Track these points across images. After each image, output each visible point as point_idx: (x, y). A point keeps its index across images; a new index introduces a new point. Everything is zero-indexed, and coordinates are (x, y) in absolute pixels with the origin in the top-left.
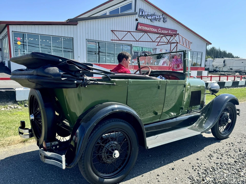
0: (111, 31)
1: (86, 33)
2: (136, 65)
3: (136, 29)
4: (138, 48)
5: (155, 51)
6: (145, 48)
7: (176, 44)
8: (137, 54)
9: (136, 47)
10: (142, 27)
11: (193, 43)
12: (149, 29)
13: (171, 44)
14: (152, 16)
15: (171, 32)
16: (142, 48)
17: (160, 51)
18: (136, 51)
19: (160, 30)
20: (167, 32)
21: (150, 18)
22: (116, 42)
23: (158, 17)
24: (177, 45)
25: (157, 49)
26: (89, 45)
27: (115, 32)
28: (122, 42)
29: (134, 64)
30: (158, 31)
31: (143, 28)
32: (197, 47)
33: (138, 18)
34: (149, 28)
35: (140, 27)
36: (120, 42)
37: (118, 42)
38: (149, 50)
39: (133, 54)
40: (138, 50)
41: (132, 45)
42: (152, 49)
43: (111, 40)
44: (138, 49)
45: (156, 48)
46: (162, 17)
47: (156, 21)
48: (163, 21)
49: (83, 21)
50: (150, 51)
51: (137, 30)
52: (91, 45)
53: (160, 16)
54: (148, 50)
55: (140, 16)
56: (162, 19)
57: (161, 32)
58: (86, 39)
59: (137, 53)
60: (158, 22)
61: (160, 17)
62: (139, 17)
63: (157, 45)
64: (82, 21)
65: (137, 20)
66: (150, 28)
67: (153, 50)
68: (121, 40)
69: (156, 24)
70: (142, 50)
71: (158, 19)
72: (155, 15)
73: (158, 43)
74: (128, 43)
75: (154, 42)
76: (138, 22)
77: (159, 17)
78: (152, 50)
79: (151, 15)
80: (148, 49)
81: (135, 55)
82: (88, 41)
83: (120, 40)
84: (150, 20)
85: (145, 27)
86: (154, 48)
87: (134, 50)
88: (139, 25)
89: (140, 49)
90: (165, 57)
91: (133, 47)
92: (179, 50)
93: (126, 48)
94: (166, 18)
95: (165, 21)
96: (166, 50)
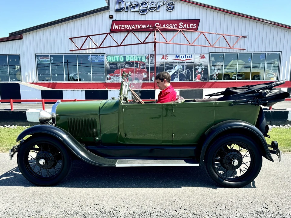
0: (69, 38)
1: (35, 47)
2: (115, 83)
3: (111, 30)
4: (117, 57)
5: (150, 60)
6: (131, 57)
8: (115, 66)
9: (113, 56)
10: (120, 25)
11: (247, 37)
14: (140, 7)
15: (183, 25)
16: (125, 57)
17: (163, 58)
18: (114, 61)
20: (176, 26)
22: (78, 52)
23: (153, 4)
27: (74, 40)
29: (111, 81)
31: (122, 27)
33: (113, 14)
34: (134, 25)
35: (116, 27)
38: (138, 59)
39: (109, 67)
40: (117, 61)
41: (105, 54)
42: (144, 57)
43: (70, 51)
44: (116, 58)
45: (153, 55)
47: (150, 12)
48: (166, 9)
50: (140, 61)
52: (44, 60)
53: (157, 3)
55: (116, 10)
56: (164, 7)
58: (35, 54)
59: (116, 64)
60: (153, 12)
62: (115, 12)
66: (136, 25)
67: (148, 58)
68: (80, 49)
69: (150, 16)
70: (125, 60)
71: (152, 8)
76: (113, 19)
80: (137, 57)
81: (112, 67)
82: (38, 56)
84: (136, 13)
85: (126, 25)
86: (149, 55)
87: (110, 61)
88: (114, 24)
89: (121, 58)
90: (174, 68)
91: (107, 56)
92: (210, 52)
93: (96, 59)
94: (171, 4)
95: (170, 8)
96: (176, 56)
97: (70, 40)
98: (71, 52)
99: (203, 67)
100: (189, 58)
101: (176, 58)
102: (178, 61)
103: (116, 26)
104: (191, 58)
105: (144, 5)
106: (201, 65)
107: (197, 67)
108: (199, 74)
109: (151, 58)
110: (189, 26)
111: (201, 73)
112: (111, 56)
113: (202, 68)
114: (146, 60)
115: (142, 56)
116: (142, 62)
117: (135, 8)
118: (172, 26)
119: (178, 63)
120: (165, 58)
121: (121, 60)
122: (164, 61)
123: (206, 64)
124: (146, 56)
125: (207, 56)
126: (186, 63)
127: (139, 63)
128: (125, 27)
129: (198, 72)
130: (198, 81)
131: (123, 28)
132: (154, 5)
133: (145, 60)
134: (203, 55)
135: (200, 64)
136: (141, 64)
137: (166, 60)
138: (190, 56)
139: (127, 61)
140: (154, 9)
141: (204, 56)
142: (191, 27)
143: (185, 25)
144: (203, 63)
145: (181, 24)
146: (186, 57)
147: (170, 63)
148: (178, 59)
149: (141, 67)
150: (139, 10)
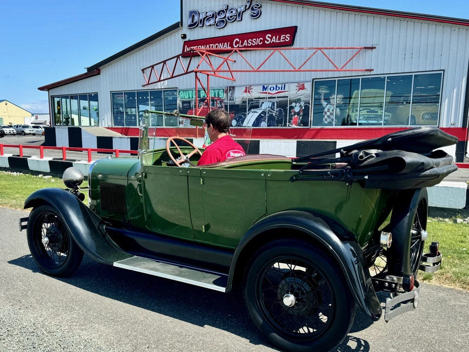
0: (142, 70)
1: (111, 82)
2: (188, 128)
4: (190, 92)
5: (229, 94)
8: (188, 104)
9: (186, 91)
10: (192, 47)
11: (377, 47)
12: (210, 47)
15: (271, 38)
16: (199, 91)
17: (246, 91)
18: (186, 99)
19: (237, 43)
20: (261, 41)
21: (212, 22)
22: (150, 87)
23: (232, 12)
25: (236, 89)
29: (184, 125)
30: (231, 45)
33: (187, 32)
34: (208, 46)
38: (215, 93)
39: (181, 106)
40: (191, 97)
41: (177, 88)
42: (222, 91)
43: (142, 86)
44: (189, 94)
45: (234, 87)
47: (228, 24)
50: (217, 96)
54: (213, 94)
55: (190, 26)
56: (248, 13)
57: (242, 44)
58: (111, 92)
59: (189, 102)
62: (188, 29)
65: (184, 37)
66: (211, 45)
67: (226, 92)
70: (199, 96)
76: (187, 39)
80: (213, 91)
81: (185, 106)
84: (213, 27)
85: (199, 47)
86: (227, 87)
87: (182, 98)
88: (186, 46)
90: (261, 106)
91: (179, 91)
92: (313, 79)
94: (255, 7)
95: (255, 13)
96: (264, 87)
97: (142, 72)
98: (143, 88)
99: (302, 104)
100: (281, 89)
101: (263, 90)
102: (265, 94)
103: (188, 48)
104: (284, 89)
105: (221, 14)
106: (298, 101)
107: (293, 105)
108: (296, 116)
109: (231, 91)
110: (279, 39)
111: (298, 114)
112: (184, 91)
113: (301, 106)
114: (225, 94)
115: (219, 90)
116: (219, 99)
117: (210, 20)
118: (256, 41)
119: (265, 99)
120: (249, 92)
122: (247, 96)
123: (307, 99)
124: (224, 90)
125: (308, 86)
126: (278, 97)
127: (216, 100)
129: (295, 113)
130: (294, 126)
132: (234, 12)
133: (223, 96)
134: (302, 83)
135: (298, 99)
136: (219, 102)
137: (249, 95)
138: (283, 86)
139: (202, 97)
140: (234, 18)
141: (303, 85)
142: (283, 40)
144: (303, 98)
145: (268, 37)
146: (278, 88)
147: (255, 98)
148: (266, 91)
149: (218, 105)
150: (215, 22)
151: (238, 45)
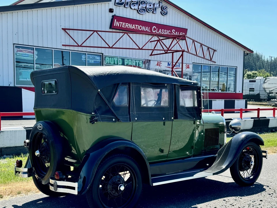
0: (63, 29)
1: (14, 33)
3: (110, 28)
4: (116, 59)
5: (147, 65)
6: (129, 61)
7: (181, 53)
9: (112, 58)
10: (121, 23)
12: (135, 26)
13: (173, 53)
14: (139, 5)
16: (123, 60)
17: (157, 65)
18: (112, 64)
19: (155, 29)
20: (169, 32)
21: (136, 7)
22: (72, 48)
23: (150, 5)
24: (182, 55)
25: (151, 62)
26: (19, 54)
27: (71, 32)
28: (84, 49)
30: (151, 30)
32: (227, 59)
33: (114, 7)
36: (80, 49)
37: (76, 49)
38: (136, 63)
40: (116, 64)
41: (103, 54)
43: (63, 45)
44: (114, 61)
45: (150, 61)
46: (158, 5)
47: (147, 13)
48: (161, 12)
49: (7, 12)
51: (113, 29)
52: (24, 54)
53: (154, 4)
54: (135, 63)
55: (117, 4)
56: (159, 10)
57: (158, 31)
58: (14, 44)
60: (151, 14)
61: (155, 6)
62: (115, 5)
63: (151, 55)
64: (5, 12)
65: (111, 11)
66: (137, 25)
68: (81, 46)
69: (148, 17)
70: (123, 64)
71: (150, 9)
72: (144, 2)
73: (152, 51)
74: (96, 50)
75: (141, 49)
76: (113, 14)
77: (152, 6)
78: (141, 64)
79: (137, 3)
80: (134, 61)
82: (17, 46)
83: (78, 46)
84: (136, 11)
85: (127, 24)
87: (108, 63)
88: (116, 20)
89: (120, 61)
91: (105, 57)
92: (193, 63)
93: (91, 59)
94: (165, 8)
95: (165, 12)
96: (168, 63)
97: (63, 31)
100: (178, 67)
101: (168, 66)
102: (169, 69)
103: (117, 22)
104: (179, 67)
105: (143, 4)
109: (148, 63)
112: (109, 57)
115: (139, 61)
117: (135, 5)
118: (166, 32)
119: (169, 72)
120: (159, 65)
121: (120, 62)
122: (158, 68)
123: (190, 74)
124: (143, 61)
125: (191, 66)
126: (176, 71)
128: (126, 25)
131: (124, 26)
133: (142, 66)
134: (188, 64)
135: (186, 74)
137: (160, 68)
138: (179, 64)
139: (125, 64)
140: (152, 10)
141: (189, 65)
143: (177, 32)
144: (188, 73)
145: (174, 31)
147: (163, 70)
148: (170, 67)
150: (139, 9)
151: (155, 31)
